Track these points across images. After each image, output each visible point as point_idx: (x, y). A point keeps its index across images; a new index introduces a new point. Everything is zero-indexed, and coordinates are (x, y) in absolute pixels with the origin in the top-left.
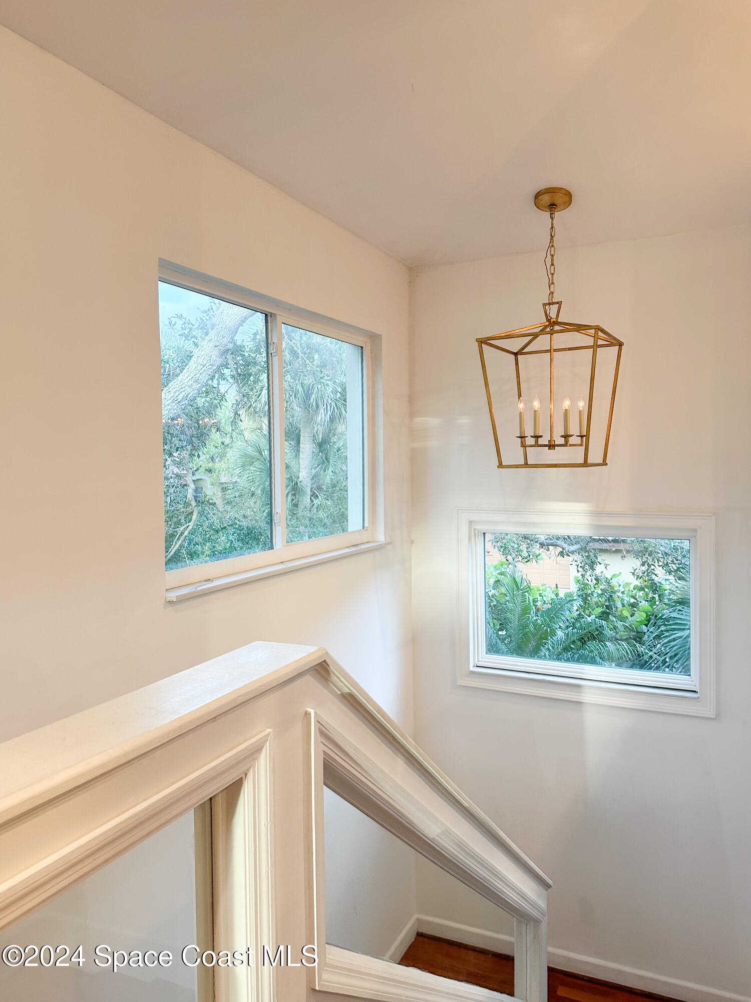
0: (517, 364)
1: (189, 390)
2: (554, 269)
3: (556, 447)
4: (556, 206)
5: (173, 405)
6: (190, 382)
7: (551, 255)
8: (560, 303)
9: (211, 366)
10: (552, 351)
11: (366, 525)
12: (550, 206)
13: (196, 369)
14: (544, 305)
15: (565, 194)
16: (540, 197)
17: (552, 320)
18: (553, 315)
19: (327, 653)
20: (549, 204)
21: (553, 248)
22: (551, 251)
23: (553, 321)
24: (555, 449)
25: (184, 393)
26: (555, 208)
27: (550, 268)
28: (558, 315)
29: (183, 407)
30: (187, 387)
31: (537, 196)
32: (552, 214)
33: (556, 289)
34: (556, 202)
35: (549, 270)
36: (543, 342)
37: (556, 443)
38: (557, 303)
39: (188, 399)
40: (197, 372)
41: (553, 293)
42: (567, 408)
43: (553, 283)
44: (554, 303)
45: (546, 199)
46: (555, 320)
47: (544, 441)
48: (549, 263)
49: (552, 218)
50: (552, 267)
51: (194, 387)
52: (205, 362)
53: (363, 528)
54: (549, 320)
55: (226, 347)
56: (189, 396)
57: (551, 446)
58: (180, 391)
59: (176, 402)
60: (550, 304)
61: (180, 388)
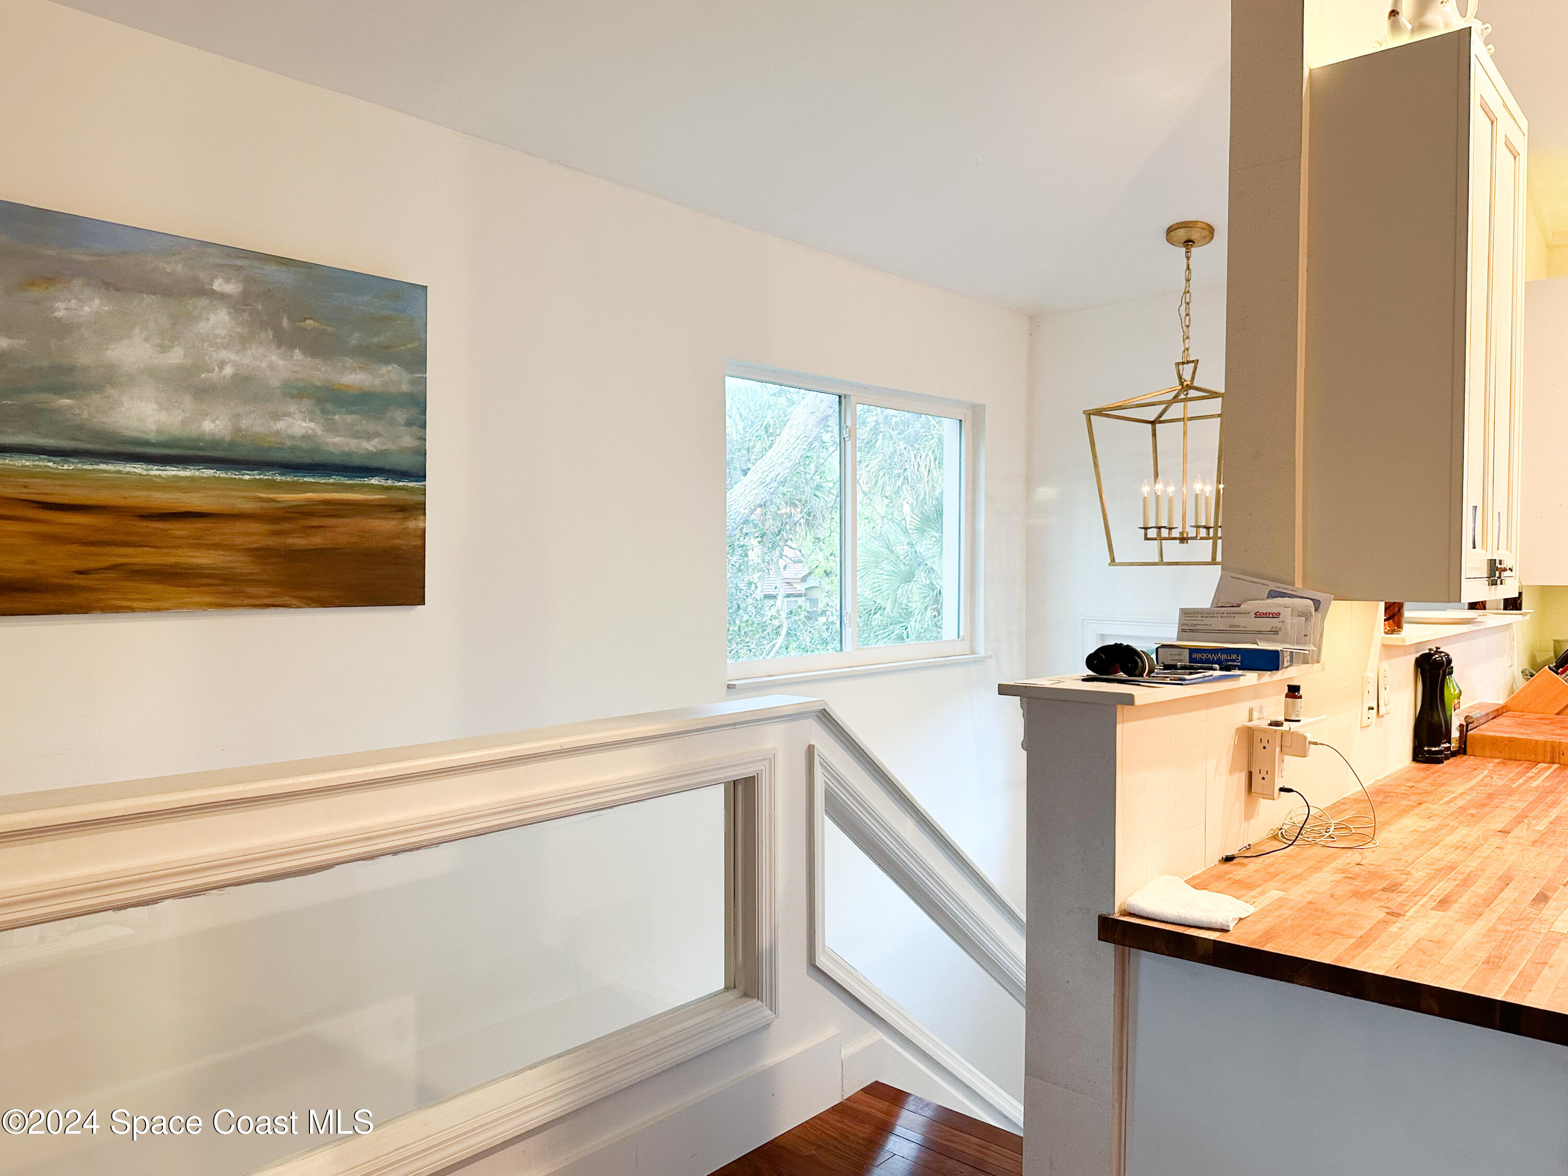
0: (1154, 435)
1: (779, 469)
2: (1190, 320)
3: (1189, 541)
4: (1193, 242)
5: (760, 488)
6: (781, 460)
7: (1186, 303)
8: (1196, 362)
9: (806, 438)
10: (1186, 420)
11: (961, 634)
12: (1185, 242)
13: (789, 442)
14: (1178, 364)
15: (1203, 228)
16: (1171, 233)
17: (1185, 384)
18: (1187, 376)
19: (826, 704)
20: (1184, 239)
21: (1188, 295)
22: (1185, 298)
23: (1187, 385)
24: (1187, 543)
25: (772, 473)
26: (1191, 245)
27: (1185, 319)
28: (1193, 378)
29: (772, 490)
30: (777, 466)
31: (1170, 230)
32: (1188, 252)
33: (1192, 344)
34: (1193, 238)
35: (1183, 321)
36: (1176, 411)
37: (1189, 536)
38: (1193, 362)
39: (778, 480)
40: (789, 446)
41: (1187, 349)
42: (1198, 493)
43: (1188, 338)
44: (1188, 362)
45: (1182, 234)
46: (1189, 383)
47: (1175, 533)
48: (1183, 314)
49: (1188, 258)
50: (1187, 317)
51: (784, 466)
52: (799, 434)
53: (958, 637)
54: (1181, 384)
55: (825, 413)
56: (779, 477)
57: (1183, 539)
58: (770, 471)
59: (765, 484)
60: (1183, 363)
61: (769, 467)
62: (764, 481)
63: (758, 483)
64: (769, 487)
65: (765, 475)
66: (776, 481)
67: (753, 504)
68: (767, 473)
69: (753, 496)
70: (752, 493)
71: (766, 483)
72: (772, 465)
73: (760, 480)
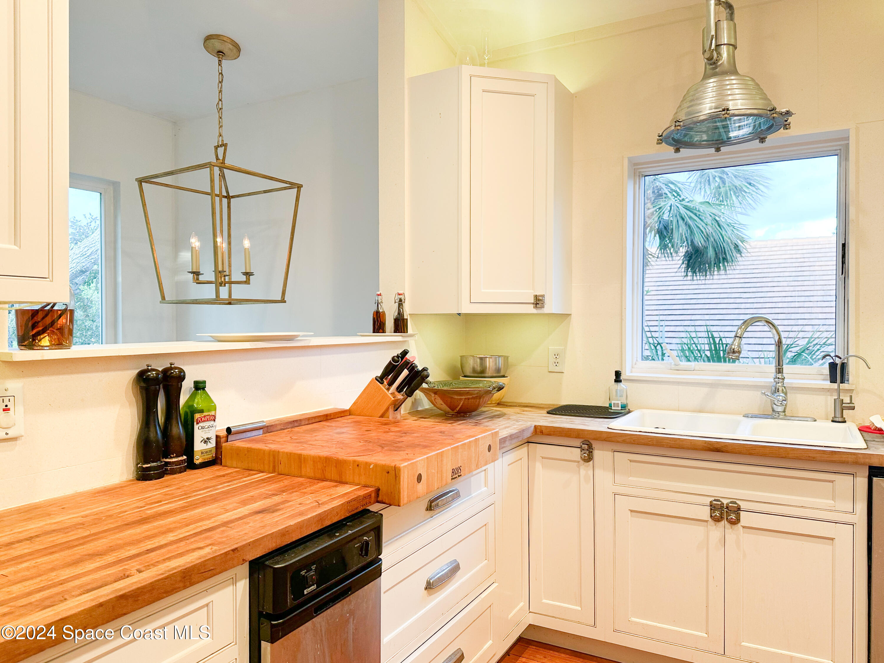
4: (223, 53)
12: (218, 53)
20: (217, 50)
26: (222, 55)
31: (206, 41)
32: (220, 61)
34: (224, 50)
44: (221, 146)
46: (222, 161)
62: (84, 254)
63: (79, 255)
64: (90, 258)
65: (86, 249)
66: (96, 254)
67: (75, 270)
68: (88, 248)
69: (75, 265)
70: (74, 261)
71: (87, 255)
72: (93, 242)
73: (81, 253)
